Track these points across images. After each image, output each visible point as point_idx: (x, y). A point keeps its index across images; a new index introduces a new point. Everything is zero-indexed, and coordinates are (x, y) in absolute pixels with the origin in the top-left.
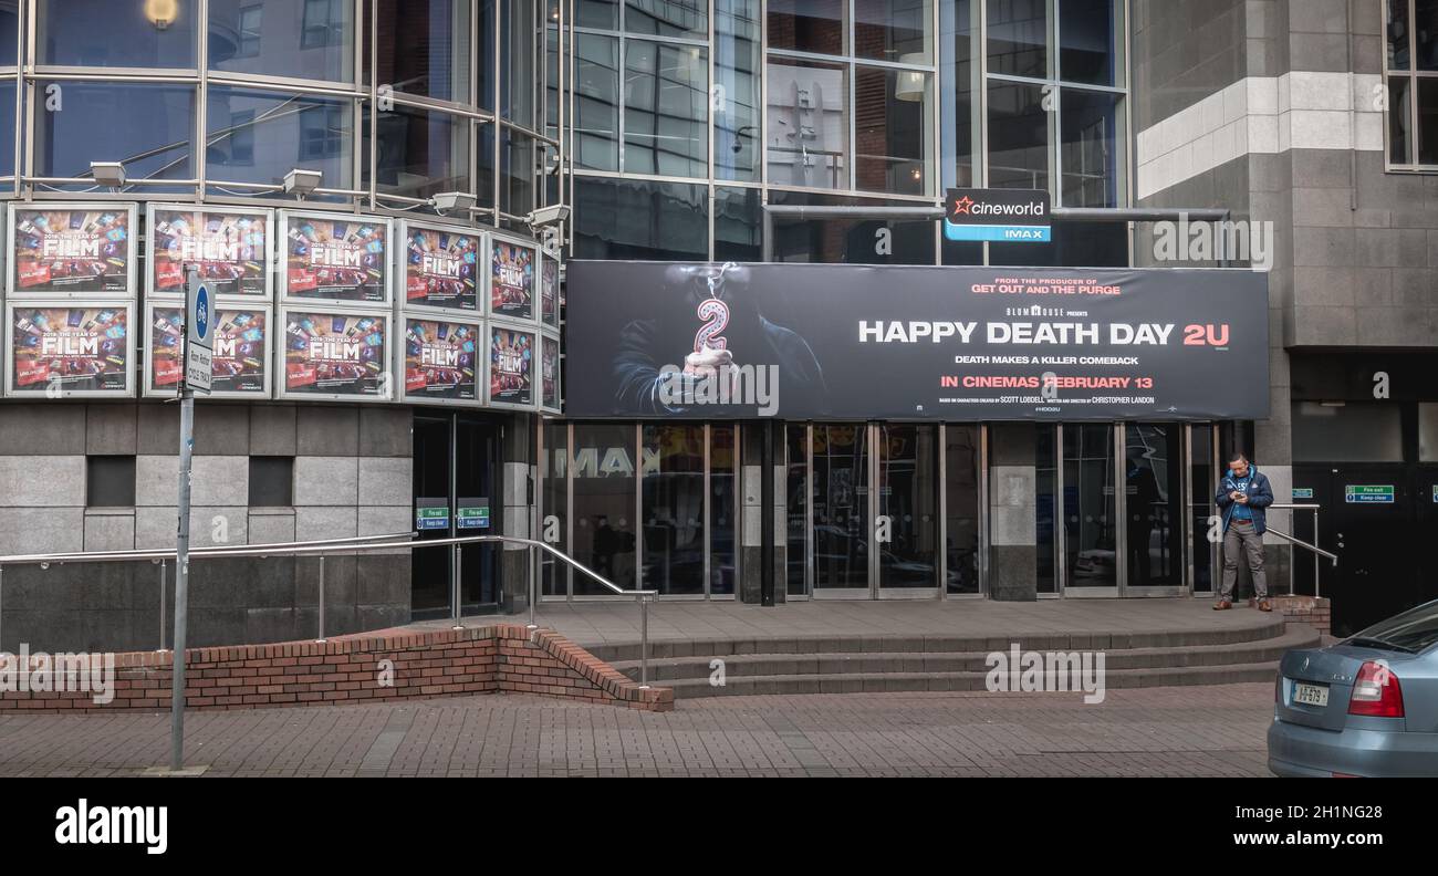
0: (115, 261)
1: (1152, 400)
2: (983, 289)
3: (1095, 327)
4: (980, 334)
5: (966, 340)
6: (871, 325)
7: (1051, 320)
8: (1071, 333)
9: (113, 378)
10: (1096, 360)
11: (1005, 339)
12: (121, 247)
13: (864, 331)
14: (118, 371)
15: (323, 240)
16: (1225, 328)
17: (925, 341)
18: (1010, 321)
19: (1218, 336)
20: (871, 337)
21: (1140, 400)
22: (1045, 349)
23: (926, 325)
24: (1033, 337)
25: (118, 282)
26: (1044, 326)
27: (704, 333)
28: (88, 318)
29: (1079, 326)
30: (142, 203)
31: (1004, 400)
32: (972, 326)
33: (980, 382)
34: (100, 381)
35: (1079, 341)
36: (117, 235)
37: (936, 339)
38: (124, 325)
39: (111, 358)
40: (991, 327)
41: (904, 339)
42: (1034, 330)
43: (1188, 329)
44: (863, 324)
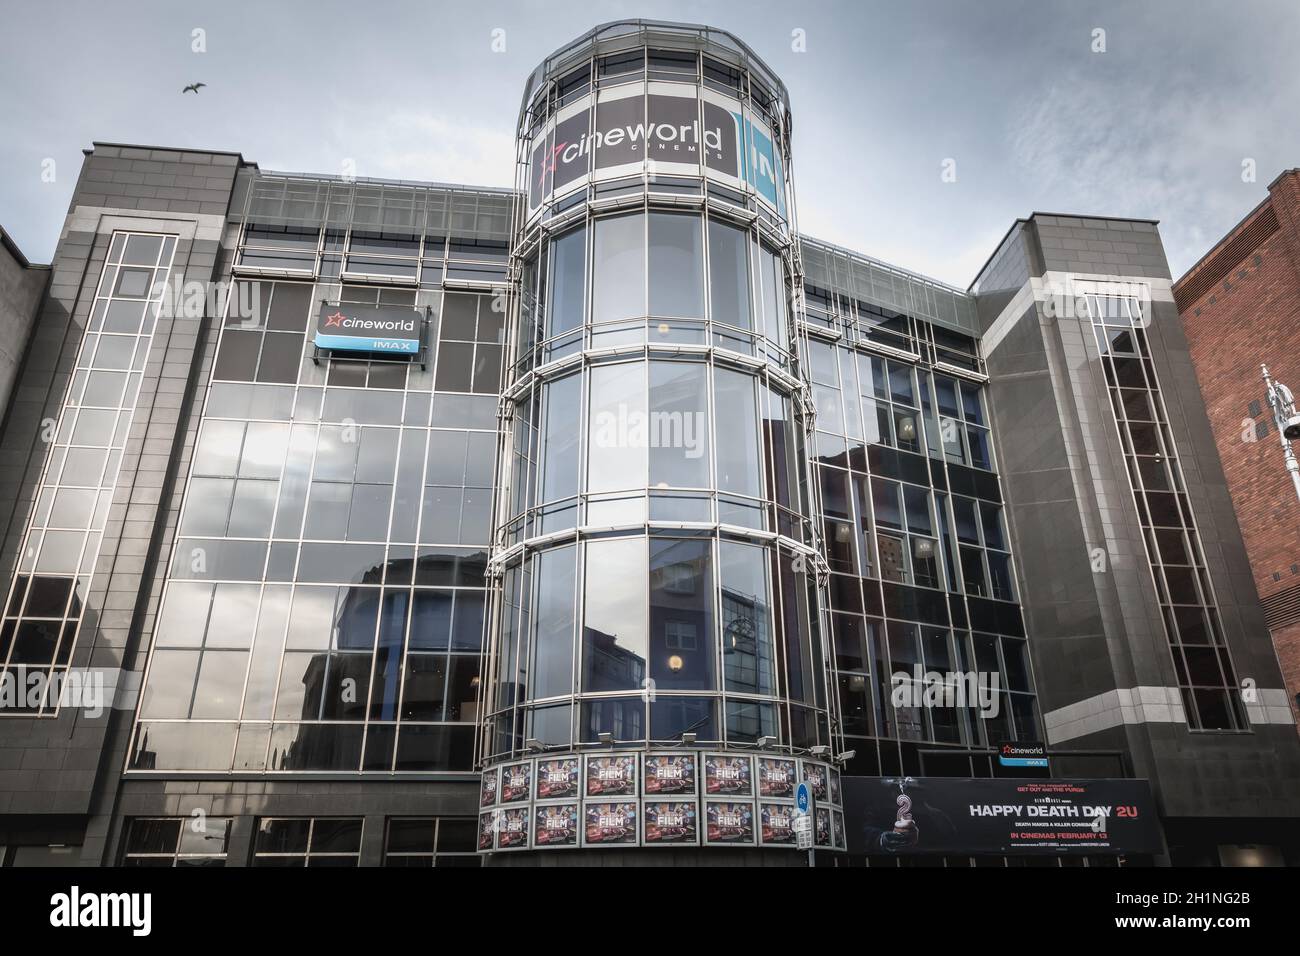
0: (689, 780)
1: (1108, 845)
2: (1023, 789)
3: (1075, 808)
4: (1024, 811)
5: (1019, 814)
6: (975, 807)
7: (1055, 805)
8: (1065, 811)
9: (690, 837)
10: (1079, 825)
11: (1036, 814)
12: (692, 773)
13: (972, 811)
14: (692, 833)
15: (772, 769)
16: (1135, 809)
17: (1001, 815)
18: (1037, 805)
19: (1132, 812)
20: (976, 813)
21: (1103, 845)
22: (1054, 819)
23: (1000, 807)
24: (1049, 813)
25: (692, 790)
26: (1053, 808)
27: (901, 810)
28: (678, 807)
29: (1068, 808)
30: (699, 752)
31: (1041, 844)
32: (1020, 807)
33: (1029, 835)
34: (683, 839)
35: (1070, 815)
36: (689, 767)
37: (1006, 815)
38: (694, 810)
39: (689, 827)
40: (1029, 808)
41: (991, 814)
42: (1049, 809)
43: (1118, 809)
44: (971, 807)
